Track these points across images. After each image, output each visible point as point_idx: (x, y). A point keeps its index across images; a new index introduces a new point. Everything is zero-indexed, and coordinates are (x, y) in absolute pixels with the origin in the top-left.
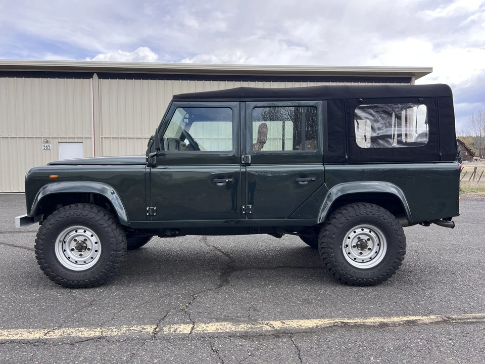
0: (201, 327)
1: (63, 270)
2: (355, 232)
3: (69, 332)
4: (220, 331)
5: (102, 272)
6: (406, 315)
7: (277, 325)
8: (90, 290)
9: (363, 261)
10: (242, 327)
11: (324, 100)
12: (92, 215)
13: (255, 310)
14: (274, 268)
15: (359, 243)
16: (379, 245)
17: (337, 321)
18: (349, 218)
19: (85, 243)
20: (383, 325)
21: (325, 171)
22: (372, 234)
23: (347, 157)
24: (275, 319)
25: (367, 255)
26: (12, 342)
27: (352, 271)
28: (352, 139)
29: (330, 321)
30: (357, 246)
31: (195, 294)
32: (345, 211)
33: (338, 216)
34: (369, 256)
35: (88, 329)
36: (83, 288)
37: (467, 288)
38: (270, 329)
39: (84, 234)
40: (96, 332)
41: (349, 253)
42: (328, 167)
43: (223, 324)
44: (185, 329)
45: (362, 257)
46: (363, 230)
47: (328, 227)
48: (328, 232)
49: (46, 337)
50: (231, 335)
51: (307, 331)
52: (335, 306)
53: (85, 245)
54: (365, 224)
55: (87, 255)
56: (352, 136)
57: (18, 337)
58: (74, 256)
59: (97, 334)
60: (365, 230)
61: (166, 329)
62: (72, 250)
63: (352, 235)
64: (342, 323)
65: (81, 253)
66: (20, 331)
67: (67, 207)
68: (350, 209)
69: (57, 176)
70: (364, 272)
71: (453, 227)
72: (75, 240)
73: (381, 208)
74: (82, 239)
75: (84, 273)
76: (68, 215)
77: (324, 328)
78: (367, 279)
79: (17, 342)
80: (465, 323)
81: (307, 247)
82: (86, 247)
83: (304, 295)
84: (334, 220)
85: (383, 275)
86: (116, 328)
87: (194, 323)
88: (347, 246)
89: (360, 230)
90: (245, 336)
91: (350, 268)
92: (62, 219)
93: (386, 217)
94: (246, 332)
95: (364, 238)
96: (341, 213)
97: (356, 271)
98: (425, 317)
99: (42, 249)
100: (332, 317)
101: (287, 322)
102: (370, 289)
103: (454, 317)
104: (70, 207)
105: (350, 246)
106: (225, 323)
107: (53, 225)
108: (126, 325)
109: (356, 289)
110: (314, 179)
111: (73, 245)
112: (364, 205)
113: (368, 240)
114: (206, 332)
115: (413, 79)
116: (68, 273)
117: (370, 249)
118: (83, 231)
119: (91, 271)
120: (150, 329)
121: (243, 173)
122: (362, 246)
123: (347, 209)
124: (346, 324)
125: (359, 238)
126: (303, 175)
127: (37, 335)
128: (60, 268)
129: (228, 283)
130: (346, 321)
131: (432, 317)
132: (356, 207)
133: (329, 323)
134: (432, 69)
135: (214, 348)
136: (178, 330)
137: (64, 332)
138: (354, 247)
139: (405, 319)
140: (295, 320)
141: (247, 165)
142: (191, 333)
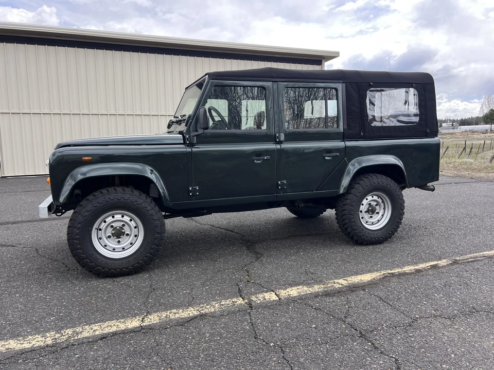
0: (283, 293)
1: (103, 259)
2: (367, 199)
3: (164, 315)
4: (303, 293)
5: (147, 257)
6: (426, 262)
7: (342, 282)
8: (134, 276)
9: (373, 224)
10: (317, 288)
11: (343, 83)
12: (134, 198)
13: (312, 273)
14: (288, 238)
15: (370, 208)
16: (384, 208)
17: (385, 273)
18: (366, 187)
19: (123, 229)
20: (418, 271)
21: (346, 147)
22: (380, 200)
23: (362, 134)
24: (336, 278)
25: (376, 218)
26: (114, 334)
27: (367, 233)
28: (366, 118)
29: (379, 274)
30: (367, 211)
31: (243, 268)
32: (362, 181)
33: (357, 186)
34: (377, 219)
35: (181, 311)
36: (124, 276)
37: (446, 238)
38: (341, 286)
39: (122, 219)
40: (192, 312)
41: (362, 218)
42: (350, 144)
43: (298, 287)
44: (271, 296)
45: (371, 220)
46: (373, 197)
47: (349, 196)
48: (349, 201)
49: (144, 324)
50: (316, 295)
51: (370, 283)
52: (371, 262)
53: (123, 231)
54: (377, 191)
55: (125, 241)
56: (365, 116)
57: (114, 329)
58: (112, 243)
59: (195, 313)
60: (374, 197)
61: (253, 298)
62: (109, 237)
63: (365, 202)
64: (389, 273)
65: (118, 240)
66: (110, 323)
67: (104, 191)
68: (365, 180)
69: (90, 158)
70: (375, 233)
71: (433, 190)
72: (112, 226)
73: (388, 178)
74: (119, 224)
75: (125, 260)
76: (107, 200)
77: (380, 279)
78: (378, 238)
79: (120, 334)
80: (469, 262)
81: (294, 218)
82: (124, 232)
83: (337, 257)
84: (354, 190)
85: (389, 234)
86: (207, 305)
87: (272, 291)
88: (361, 211)
89: (371, 197)
90: (327, 294)
91: (365, 230)
92: (101, 204)
93: (392, 185)
94: (325, 291)
95: (374, 204)
96: (358, 183)
97: (370, 232)
98: (440, 262)
99: (77, 239)
100: (377, 271)
101: (349, 279)
102: (382, 246)
103: (458, 259)
104: (108, 191)
105: (363, 212)
106: (300, 287)
107: (90, 212)
108: (213, 301)
109: (371, 247)
110: (338, 154)
111: (110, 231)
112: (376, 176)
113: (376, 205)
114: (291, 296)
115: (323, 61)
116: (108, 261)
117: (378, 213)
118: (120, 216)
119: (134, 256)
120: (240, 301)
121: (278, 150)
122: (371, 211)
123: (363, 180)
124: (392, 274)
125: (370, 204)
126: (329, 151)
127: (134, 323)
128: (98, 257)
129: (262, 255)
130: (390, 272)
131: (444, 261)
132: (370, 177)
133: (380, 275)
134: (338, 53)
135: (314, 308)
136: (266, 298)
137: (158, 316)
138: (366, 212)
139: (428, 264)
140: (353, 277)
141: (280, 142)
142: (280, 299)
